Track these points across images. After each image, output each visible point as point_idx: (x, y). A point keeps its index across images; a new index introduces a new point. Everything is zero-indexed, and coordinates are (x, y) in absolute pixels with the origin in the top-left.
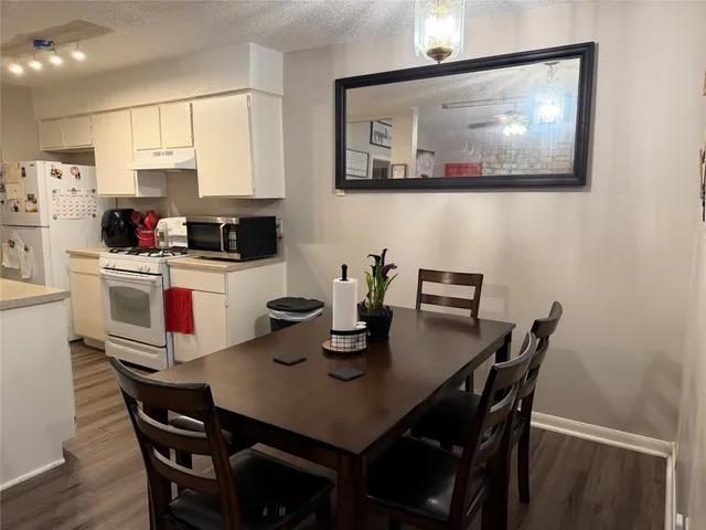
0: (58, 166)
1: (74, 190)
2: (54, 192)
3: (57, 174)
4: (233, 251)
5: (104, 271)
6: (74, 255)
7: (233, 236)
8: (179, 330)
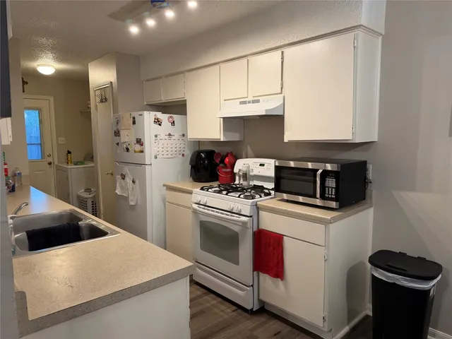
0: (159, 115)
1: (170, 135)
2: (156, 136)
3: (158, 122)
4: (331, 199)
5: (195, 206)
6: (170, 188)
7: (331, 183)
8: (267, 272)
